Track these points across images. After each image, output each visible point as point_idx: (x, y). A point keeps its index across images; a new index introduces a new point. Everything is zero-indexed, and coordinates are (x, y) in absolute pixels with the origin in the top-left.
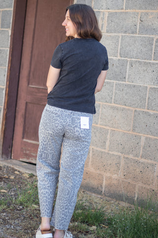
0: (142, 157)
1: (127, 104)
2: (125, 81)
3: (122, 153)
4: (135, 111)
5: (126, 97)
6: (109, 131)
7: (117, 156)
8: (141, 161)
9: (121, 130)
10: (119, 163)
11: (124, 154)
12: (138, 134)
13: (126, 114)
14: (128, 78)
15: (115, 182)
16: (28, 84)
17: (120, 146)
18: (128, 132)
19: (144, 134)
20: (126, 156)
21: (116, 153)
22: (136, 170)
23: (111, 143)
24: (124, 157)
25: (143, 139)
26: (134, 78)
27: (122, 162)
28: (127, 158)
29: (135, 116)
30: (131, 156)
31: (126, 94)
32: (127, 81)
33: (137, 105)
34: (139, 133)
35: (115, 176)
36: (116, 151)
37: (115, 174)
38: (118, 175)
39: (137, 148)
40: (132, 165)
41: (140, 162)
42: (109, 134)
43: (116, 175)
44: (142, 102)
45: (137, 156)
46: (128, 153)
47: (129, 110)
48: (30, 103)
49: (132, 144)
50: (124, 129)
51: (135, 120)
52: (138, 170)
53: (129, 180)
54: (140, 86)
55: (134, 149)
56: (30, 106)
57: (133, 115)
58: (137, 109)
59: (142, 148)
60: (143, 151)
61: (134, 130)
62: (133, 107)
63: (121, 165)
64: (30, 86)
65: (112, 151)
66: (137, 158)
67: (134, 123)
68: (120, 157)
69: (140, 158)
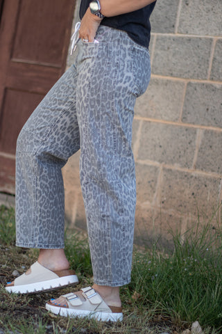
0: (196, 168)
1: (174, 73)
2: (174, 33)
3: (161, 161)
4: (189, 84)
5: (174, 60)
6: (141, 124)
7: (151, 167)
8: (194, 175)
9: (161, 121)
10: (155, 181)
11: (164, 163)
12: (191, 126)
13: (171, 91)
14: (180, 26)
15: (146, 215)
16: (11, 56)
17: (158, 149)
18: (174, 123)
19: (202, 125)
20: (168, 167)
21: (150, 163)
22: (183, 191)
23: (142, 145)
24: (164, 169)
25: (200, 133)
26: (190, 26)
27: (161, 179)
28: (170, 170)
29: (187, 93)
30: (176, 167)
31: (174, 55)
32: (176, 31)
33: (192, 72)
34: (194, 123)
35: (146, 205)
36: (151, 159)
37: (147, 200)
38: (151, 202)
39: (188, 151)
40: (177, 183)
41: (192, 177)
42: (140, 128)
43: (148, 203)
44: (203, 67)
45: (187, 165)
46: (172, 162)
47: (177, 83)
48: (12, 89)
49: (180, 145)
50: (166, 118)
51: (188, 100)
52: (188, 192)
53: (171, 211)
54: (200, 39)
55: (182, 152)
56: (11, 94)
57: (184, 91)
58: (193, 81)
59: (196, 151)
60: (199, 156)
61: (184, 119)
62: (186, 78)
63: (158, 184)
64: (14, 60)
65: (142, 159)
66: (186, 170)
67: (185, 106)
68: (156, 169)
69: (192, 168)
